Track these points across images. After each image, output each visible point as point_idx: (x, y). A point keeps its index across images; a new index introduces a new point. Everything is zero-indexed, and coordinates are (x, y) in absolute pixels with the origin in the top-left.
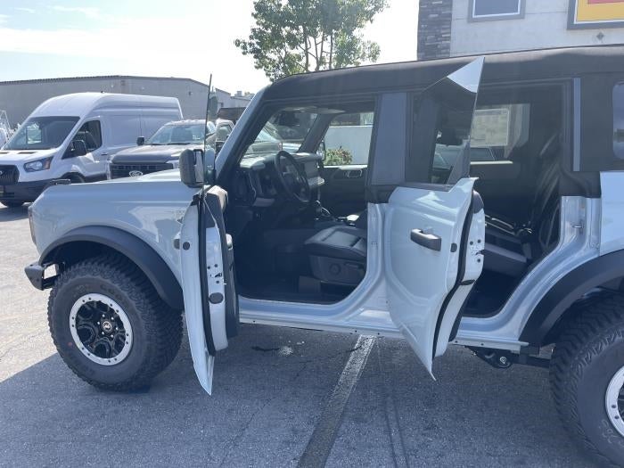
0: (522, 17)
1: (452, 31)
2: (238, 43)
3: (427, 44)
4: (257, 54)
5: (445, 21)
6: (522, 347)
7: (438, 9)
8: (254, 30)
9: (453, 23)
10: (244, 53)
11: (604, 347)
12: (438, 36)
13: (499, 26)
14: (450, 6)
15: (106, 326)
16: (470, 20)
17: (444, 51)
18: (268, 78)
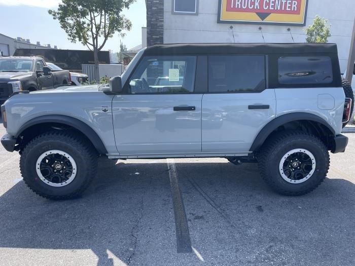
0: (197, 14)
1: (164, 18)
2: (50, 12)
3: (152, 23)
4: (62, 19)
5: (161, 11)
6: (249, 154)
7: (157, 5)
8: (60, 6)
9: (165, 13)
10: (54, 18)
11: (279, 149)
12: (157, 19)
13: (187, 18)
14: (163, 4)
15: (58, 167)
16: (173, 13)
17: (160, 28)
18: (67, 34)
